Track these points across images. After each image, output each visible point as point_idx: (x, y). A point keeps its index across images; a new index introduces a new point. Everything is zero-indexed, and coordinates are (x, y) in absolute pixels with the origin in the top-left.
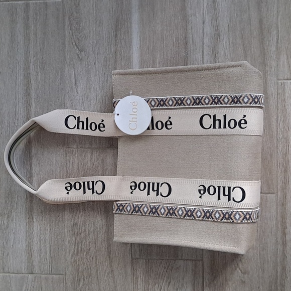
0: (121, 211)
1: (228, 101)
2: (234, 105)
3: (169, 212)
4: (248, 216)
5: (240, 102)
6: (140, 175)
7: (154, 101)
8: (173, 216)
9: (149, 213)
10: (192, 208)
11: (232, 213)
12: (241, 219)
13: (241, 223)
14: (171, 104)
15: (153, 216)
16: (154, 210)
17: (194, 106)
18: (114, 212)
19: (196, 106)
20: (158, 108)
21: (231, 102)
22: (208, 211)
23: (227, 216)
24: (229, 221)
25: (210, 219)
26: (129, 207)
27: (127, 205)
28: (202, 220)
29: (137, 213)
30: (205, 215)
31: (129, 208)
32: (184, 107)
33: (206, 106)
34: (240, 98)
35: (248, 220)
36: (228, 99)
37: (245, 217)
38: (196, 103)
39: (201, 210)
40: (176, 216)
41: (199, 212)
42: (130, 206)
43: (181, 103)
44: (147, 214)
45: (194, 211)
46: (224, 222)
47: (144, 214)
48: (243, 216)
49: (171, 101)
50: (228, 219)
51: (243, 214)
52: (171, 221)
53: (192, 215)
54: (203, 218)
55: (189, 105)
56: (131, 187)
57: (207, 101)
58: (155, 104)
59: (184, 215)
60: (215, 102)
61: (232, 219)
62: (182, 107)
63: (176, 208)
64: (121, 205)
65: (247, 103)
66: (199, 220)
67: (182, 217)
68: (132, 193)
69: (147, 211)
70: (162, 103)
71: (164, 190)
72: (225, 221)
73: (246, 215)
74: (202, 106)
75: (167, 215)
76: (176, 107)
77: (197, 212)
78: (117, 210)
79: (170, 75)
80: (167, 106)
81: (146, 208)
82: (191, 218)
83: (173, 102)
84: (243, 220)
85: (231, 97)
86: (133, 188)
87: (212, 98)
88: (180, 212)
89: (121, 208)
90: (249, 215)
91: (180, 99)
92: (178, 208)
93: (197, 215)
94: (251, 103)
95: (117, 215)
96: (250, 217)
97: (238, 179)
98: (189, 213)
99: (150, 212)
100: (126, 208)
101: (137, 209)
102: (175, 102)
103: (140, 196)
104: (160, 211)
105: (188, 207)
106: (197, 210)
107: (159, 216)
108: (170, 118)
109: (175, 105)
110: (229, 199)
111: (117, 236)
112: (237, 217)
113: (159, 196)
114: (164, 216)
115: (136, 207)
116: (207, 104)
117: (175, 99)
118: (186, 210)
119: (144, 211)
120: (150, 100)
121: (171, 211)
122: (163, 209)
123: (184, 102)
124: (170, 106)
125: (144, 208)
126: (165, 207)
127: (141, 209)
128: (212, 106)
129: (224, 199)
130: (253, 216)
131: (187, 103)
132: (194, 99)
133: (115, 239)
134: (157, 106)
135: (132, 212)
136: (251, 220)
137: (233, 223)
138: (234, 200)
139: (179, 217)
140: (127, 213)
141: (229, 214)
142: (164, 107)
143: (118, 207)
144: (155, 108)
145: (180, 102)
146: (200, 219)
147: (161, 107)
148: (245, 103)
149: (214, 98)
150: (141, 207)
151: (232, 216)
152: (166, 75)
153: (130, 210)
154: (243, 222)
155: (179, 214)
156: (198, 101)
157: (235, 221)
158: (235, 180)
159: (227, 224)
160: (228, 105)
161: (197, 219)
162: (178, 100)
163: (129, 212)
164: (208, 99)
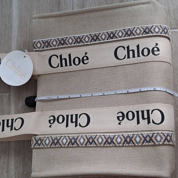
0: (39, 145)
1: (140, 32)
2: (146, 35)
3: (88, 141)
4: (169, 138)
5: (152, 32)
6: (59, 109)
7: (72, 39)
8: (92, 145)
9: (68, 145)
10: (112, 135)
11: (152, 136)
12: (163, 140)
13: (163, 145)
14: (87, 41)
15: (72, 147)
16: (73, 141)
17: (108, 40)
18: (32, 147)
19: (111, 40)
20: (75, 45)
21: (143, 33)
22: (128, 136)
23: (148, 139)
24: (150, 144)
25: (131, 145)
26: (47, 140)
27: (45, 138)
28: (123, 146)
29: (55, 145)
30: (126, 140)
31: (47, 142)
32: (99, 42)
33: (119, 39)
34: (151, 28)
35: (169, 141)
36: (140, 30)
37: (166, 139)
38: (111, 37)
39: (121, 136)
40: (96, 144)
41: (119, 138)
42: (49, 139)
43: (96, 39)
44: (66, 146)
45: (114, 137)
46: (145, 146)
47: (63, 146)
48: (164, 138)
49: (87, 38)
50: (149, 142)
51: (164, 135)
52: (92, 151)
53: (112, 141)
54: (124, 143)
55: (104, 40)
56: (50, 121)
57: (120, 34)
58: (72, 42)
59: (104, 142)
60: (128, 34)
61: (153, 142)
62: (98, 42)
63: (96, 137)
64: (40, 139)
65: (158, 33)
66: (119, 146)
67: (102, 145)
68: (50, 127)
69: (66, 142)
70: (79, 40)
72: (147, 144)
73: (167, 136)
74: (116, 39)
75: (86, 144)
76: (92, 43)
77: (117, 138)
78: (35, 145)
79: (86, 15)
80: (83, 42)
81: (65, 139)
82: (111, 145)
83: (89, 38)
84: (164, 141)
85: (143, 28)
86: (52, 122)
87: (125, 31)
88: (100, 140)
89: (39, 142)
90: (170, 136)
91: (95, 35)
92: (98, 136)
93: (117, 141)
94: (161, 33)
95: (36, 150)
96: (171, 139)
98: (109, 141)
99: (69, 143)
100: (45, 142)
101: (56, 141)
102: (91, 38)
103: (59, 128)
104: (79, 141)
105: (107, 135)
106: (116, 136)
107: (78, 147)
108: (86, 53)
109: (91, 41)
110: (149, 122)
111: (35, 172)
112: (159, 138)
113: (78, 127)
114: (83, 145)
115: (55, 140)
116: (120, 37)
117: (91, 36)
119: (63, 143)
120: (68, 38)
121: (91, 140)
122: (82, 139)
123: (99, 37)
124: (86, 42)
125: (63, 139)
126: (85, 137)
127: (60, 141)
128: (125, 38)
129: (143, 123)
130: (173, 138)
131: (102, 38)
132: (108, 34)
133: (33, 174)
134: (74, 44)
135: (51, 145)
136: (172, 142)
137: (155, 145)
139: (98, 145)
140: (46, 146)
141: (149, 137)
142: (80, 44)
143: (37, 142)
144: (72, 45)
145: (95, 38)
146: (121, 145)
147: (78, 44)
148: (157, 33)
149: (126, 31)
150: (60, 139)
151: (153, 139)
152: (82, 16)
153: (49, 143)
154: (165, 143)
155: (98, 142)
156: (112, 35)
157: (157, 143)
159: (148, 147)
160: (140, 36)
161: (117, 145)
162: (94, 36)
163: (48, 145)
164: (122, 32)
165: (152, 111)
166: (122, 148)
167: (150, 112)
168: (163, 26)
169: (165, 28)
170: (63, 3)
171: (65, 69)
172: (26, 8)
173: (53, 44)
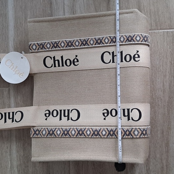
0: (37, 135)
1: (124, 40)
2: (128, 43)
3: (79, 133)
4: (144, 132)
5: (134, 41)
6: (53, 104)
7: (64, 43)
8: (82, 136)
9: (62, 135)
10: (98, 128)
11: (131, 130)
12: (140, 134)
13: (140, 138)
14: (77, 45)
15: (65, 137)
16: (66, 132)
17: (96, 46)
18: (31, 136)
19: (98, 45)
20: (67, 48)
21: (126, 41)
22: (112, 130)
23: (128, 133)
24: (129, 137)
25: (113, 137)
26: (44, 131)
27: (42, 129)
28: (107, 138)
29: (51, 135)
30: (109, 133)
31: (44, 133)
32: (88, 46)
33: (106, 45)
34: (133, 37)
35: (144, 135)
36: (124, 38)
37: (142, 133)
38: (98, 43)
39: (106, 130)
40: (85, 135)
41: (104, 131)
42: (45, 131)
43: (86, 44)
44: (60, 136)
45: (100, 130)
46: (125, 138)
47: (57, 136)
48: (141, 132)
49: (77, 42)
50: (129, 135)
51: (141, 130)
52: (81, 141)
53: (98, 134)
54: (108, 136)
55: (92, 45)
56: (45, 114)
57: (106, 41)
58: (64, 46)
59: (91, 134)
60: (113, 41)
61: (132, 135)
62: (86, 46)
63: (85, 130)
64: (38, 130)
65: (139, 41)
66: (104, 138)
67: (90, 137)
68: (46, 119)
69: (60, 133)
70: (70, 44)
71: (74, 115)
72: (126, 137)
73: (143, 131)
74: (103, 45)
75: (77, 136)
76: (81, 47)
77: (102, 131)
78: (34, 135)
79: (76, 22)
80: (74, 46)
81: (59, 131)
82: (97, 137)
83: (79, 43)
84: (141, 135)
85: (126, 37)
86: (47, 115)
87: (111, 38)
88: (88, 133)
89: (37, 132)
90: (145, 131)
91: (85, 40)
92: (86, 129)
93: (102, 134)
94: (142, 41)
95: (34, 139)
96: (146, 133)
97: (135, 103)
98: (96, 133)
99: (63, 134)
100: (42, 132)
101: (51, 132)
102: (81, 43)
103: (53, 121)
104: (71, 132)
105: (94, 128)
106: (102, 129)
107: (70, 137)
108: (76, 56)
109: (81, 46)
110: (129, 119)
111: (34, 157)
112: (136, 133)
113: (70, 120)
114: (74, 136)
115: (50, 131)
116: (106, 43)
117: (81, 41)
118: (93, 131)
119: (57, 134)
120: (60, 42)
121: (81, 132)
122: (73, 131)
123: (88, 42)
124: (77, 46)
125: (57, 131)
126: (76, 129)
127: (55, 132)
128: (111, 44)
130: (148, 132)
131: (90, 43)
132: (96, 40)
133: (33, 159)
134: (66, 47)
135: (47, 135)
136: (147, 135)
137: (133, 138)
138: (132, 119)
139: (87, 136)
140: (43, 136)
141: (129, 131)
142: (71, 48)
143: (35, 133)
144: (64, 48)
145: (84, 43)
146: (105, 137)
147: (69, 48)
148: (138, 41)
149: (112, 38)
150: (55, 130)
151: (132, 133)
152: (73, 22)
153: (46, 133)
154: (141, 137)
155: (87, 134)
156: (99, 41)
157: (135, 137)
158: (133, 103)
159: (128, 139)
160: (124, 43)
161: (103, 137)
162: (83, 41)
163: (45, 135)
164: (108, 39)
165: (132, 110)
166: (106, 139)
167: (130, 110)
168: (144, 35)
169: (145, 36)
170: (55, 3)
171: (57, 69)
172: (21, 8)
173: (47, 47)
